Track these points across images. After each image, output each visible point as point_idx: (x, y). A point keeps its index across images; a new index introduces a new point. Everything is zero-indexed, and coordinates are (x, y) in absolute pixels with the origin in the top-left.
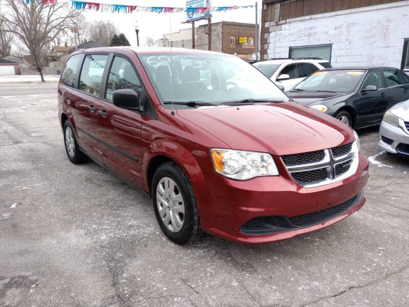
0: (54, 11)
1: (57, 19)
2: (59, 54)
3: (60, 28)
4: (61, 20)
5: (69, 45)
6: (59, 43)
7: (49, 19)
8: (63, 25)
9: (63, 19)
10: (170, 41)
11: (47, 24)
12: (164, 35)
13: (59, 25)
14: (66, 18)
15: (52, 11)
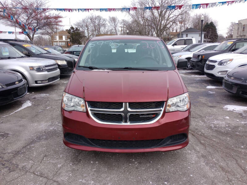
0: (172, 12)
1: (173, 17)
2: (172, 37)
3: (174, 22)
4: (175, 17)
5: (178, 31)
6: (173, 31)
7: (168, 17)
8: (176, 20)
9: (177, 16)
10: (243, 24)
11: (167, 20)
12: (239, 21)
13: (174, 20)
14: (178, 15)
15: (171, 12)
